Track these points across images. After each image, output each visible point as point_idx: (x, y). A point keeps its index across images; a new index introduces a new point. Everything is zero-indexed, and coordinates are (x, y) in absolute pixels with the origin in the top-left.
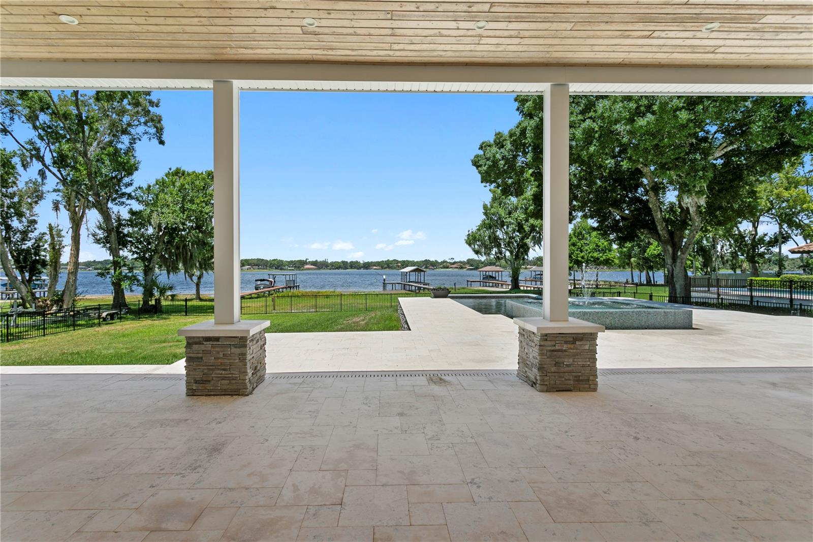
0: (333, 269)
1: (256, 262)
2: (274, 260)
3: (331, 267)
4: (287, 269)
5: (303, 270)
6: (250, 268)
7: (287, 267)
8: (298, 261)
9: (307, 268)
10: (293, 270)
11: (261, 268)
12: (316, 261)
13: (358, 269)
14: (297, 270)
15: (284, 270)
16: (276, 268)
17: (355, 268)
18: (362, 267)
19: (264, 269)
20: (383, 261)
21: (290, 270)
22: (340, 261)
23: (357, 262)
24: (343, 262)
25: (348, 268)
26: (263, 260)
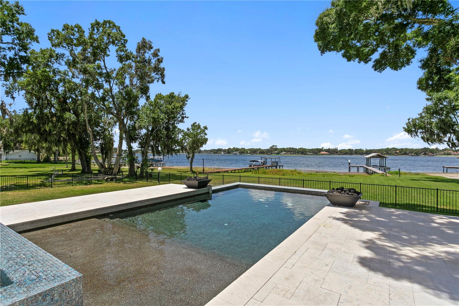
0: (341, 154)
1: (289, 150)
2: (300, 148)
3: (339, 153)
4: (308, 155)
5: (319, 155)
6: (286, 154)
7: (308, 153)
8: (316, 149)
9: (322, 154)
10: (312, 155)
11: (292, 154)
12: (329, 149)
13: (361, 154)
14: (315, 155)
15: (306, 154)
16: (301, 154)
17: (359, 154)
18: (365, 153)
19: (294, 154)
20: (383, 149)
21: (310, 155)
22: (347, 149)
23: (361, 150)
24: (349, 150)
25: (353, 154)
26: (293, 148)
